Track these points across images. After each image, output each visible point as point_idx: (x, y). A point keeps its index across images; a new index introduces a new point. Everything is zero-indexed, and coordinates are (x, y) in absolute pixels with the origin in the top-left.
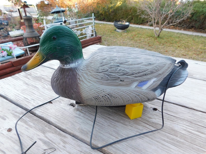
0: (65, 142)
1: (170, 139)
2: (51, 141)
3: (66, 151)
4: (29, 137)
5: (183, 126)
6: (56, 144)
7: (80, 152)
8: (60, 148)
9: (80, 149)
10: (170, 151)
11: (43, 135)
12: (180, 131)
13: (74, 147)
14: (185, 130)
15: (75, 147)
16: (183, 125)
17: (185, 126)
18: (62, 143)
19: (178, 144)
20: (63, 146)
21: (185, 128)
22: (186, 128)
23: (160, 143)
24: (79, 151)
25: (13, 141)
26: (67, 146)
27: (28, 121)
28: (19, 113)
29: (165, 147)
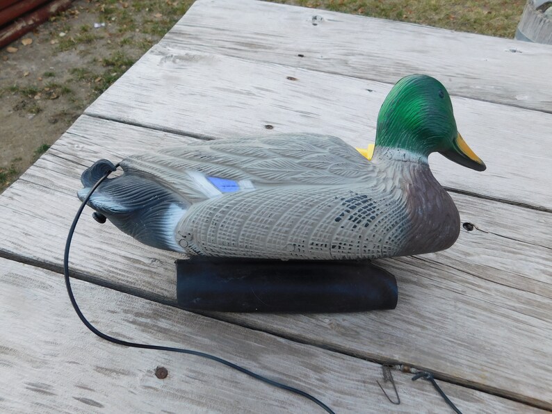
0: (317, 369)
1: (523, 303)
2: (284, 374)
3: (331, 390)
4: (225, 380)
5: (538, 263)
6: (300, 381)
7: (363, 384)
8: (316, 386)
9: (359, 377)
10: (534, 332)
11: (255, 364)
12: (536, 278)
13: (344, 374)
14: (544, 272)
15: (346, 375)
16: (537, 260)
17: (541, 261)
18: (311, 373)
19: (541, 311)
20: (318, 380)
21: (542, 267)
22: (545, 265)
23: (508, 317)
24: (358, 381)
25: (192, 401)
26: (327, 376)
27: (191, 333)
28: (147, 316)
29: (521, 325)
